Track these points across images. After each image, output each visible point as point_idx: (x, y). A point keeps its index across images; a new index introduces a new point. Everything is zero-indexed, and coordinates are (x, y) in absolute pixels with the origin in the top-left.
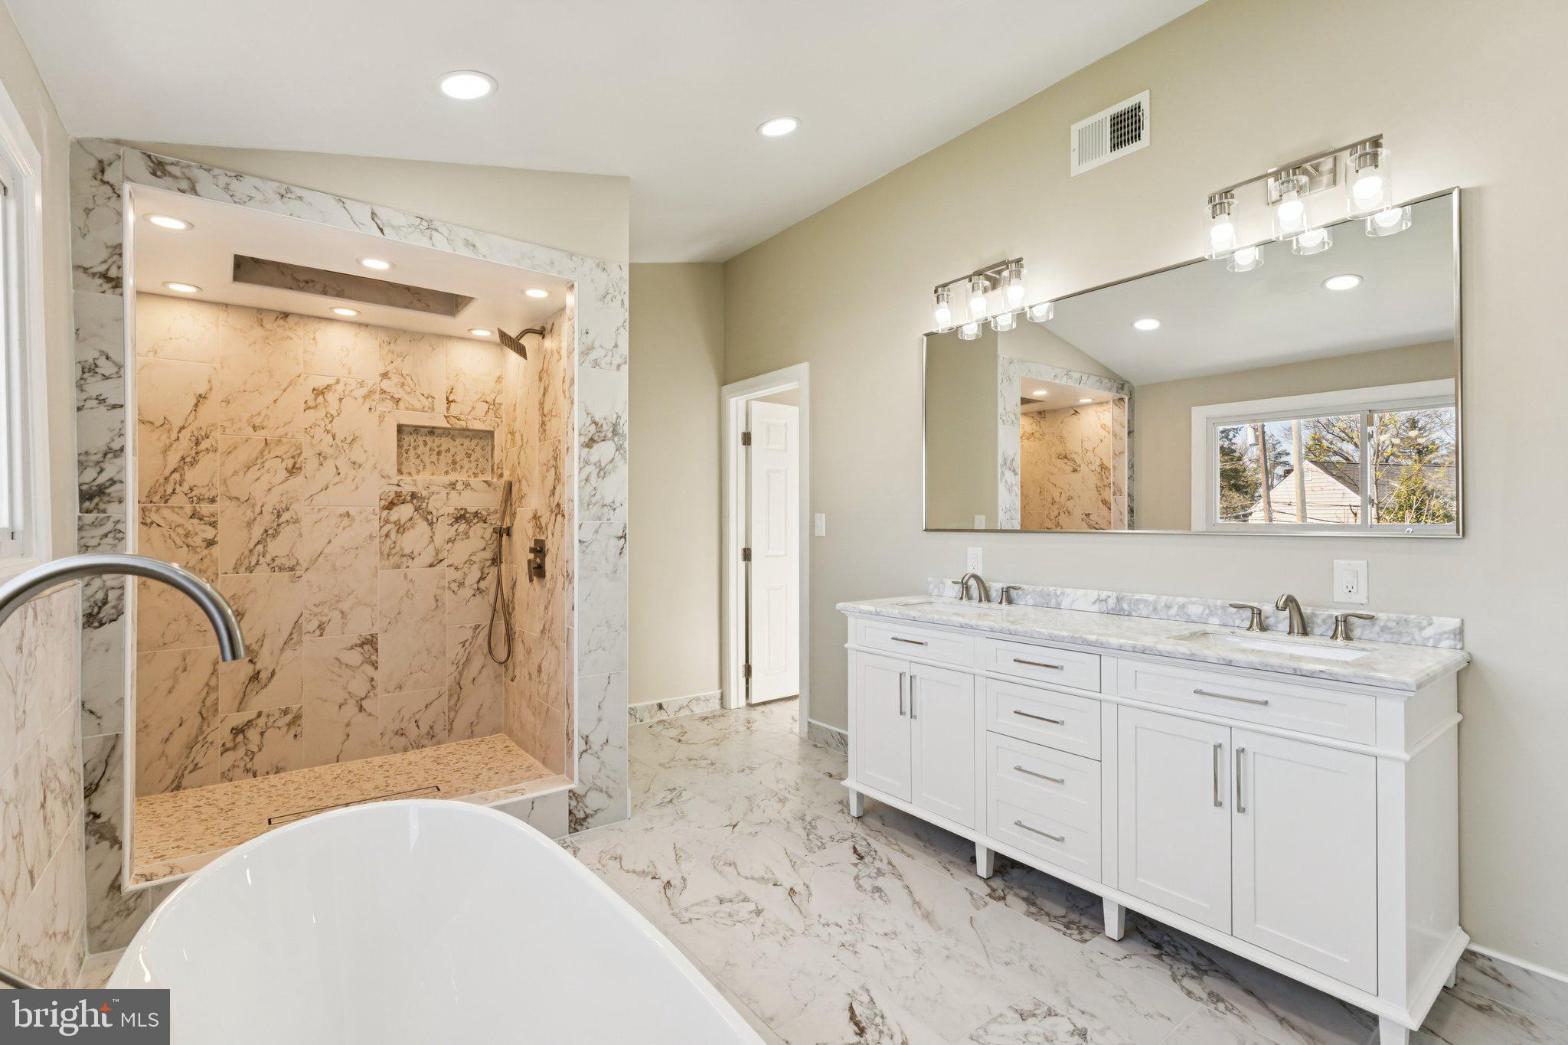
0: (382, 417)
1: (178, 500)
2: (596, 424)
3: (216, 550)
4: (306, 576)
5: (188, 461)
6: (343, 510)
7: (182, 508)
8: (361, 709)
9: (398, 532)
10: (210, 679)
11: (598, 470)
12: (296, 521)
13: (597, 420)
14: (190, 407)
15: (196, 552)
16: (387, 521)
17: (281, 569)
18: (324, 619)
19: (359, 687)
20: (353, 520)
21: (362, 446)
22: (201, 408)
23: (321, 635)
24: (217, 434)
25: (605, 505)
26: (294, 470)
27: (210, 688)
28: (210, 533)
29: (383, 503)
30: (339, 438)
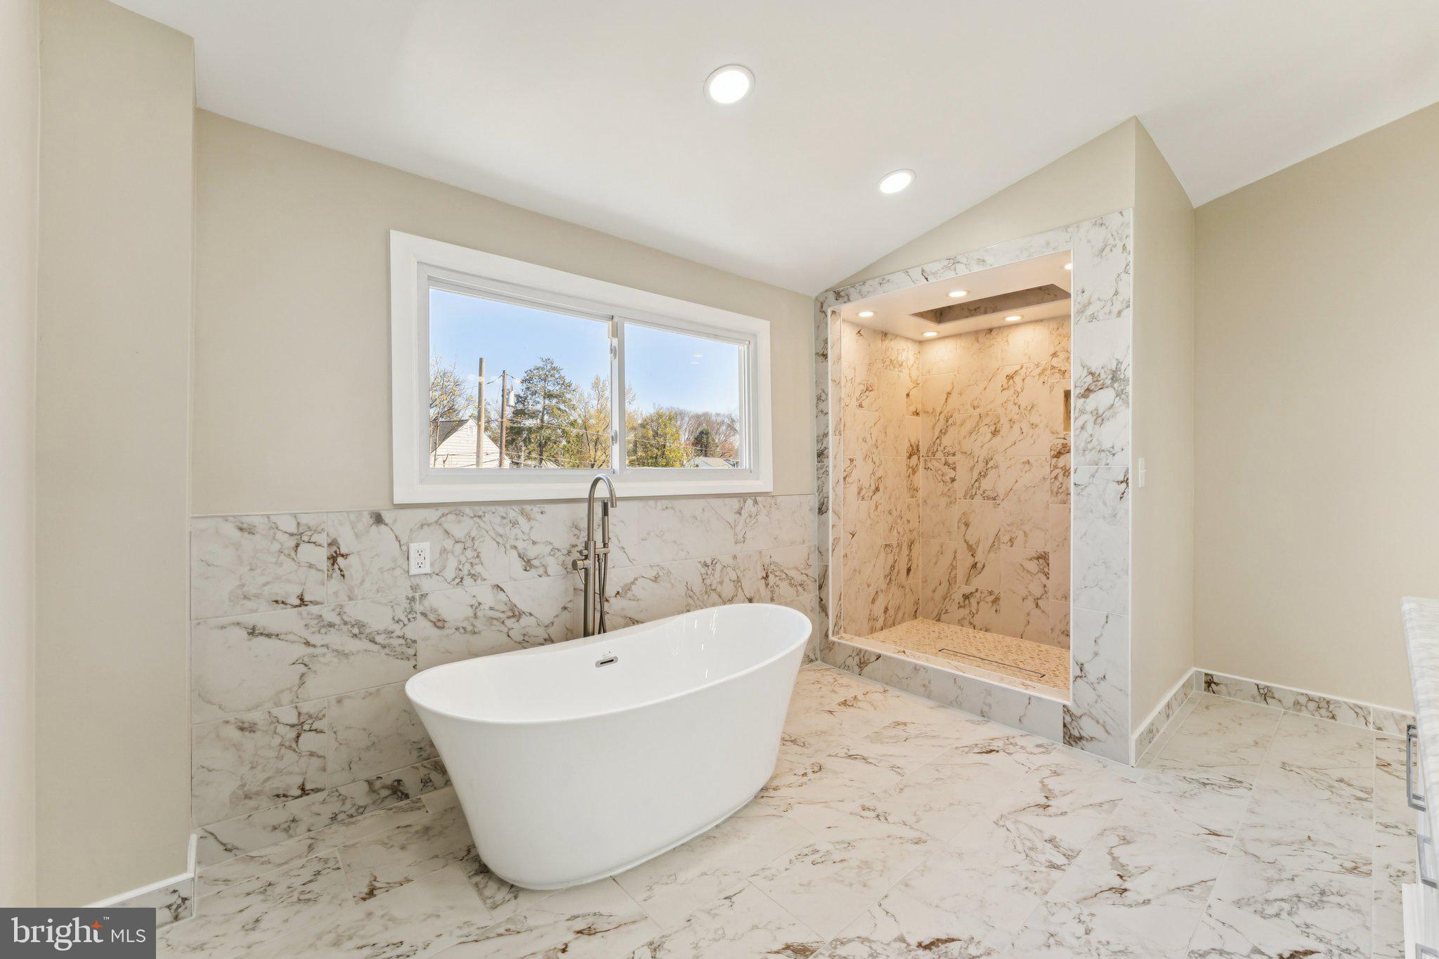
0: (1052, 388)
1: (939, 455)
2: (1092, 374)
3: (955, 484)
4: (1004, 504)
5: (943, 432)
6: (1025, 459)
7: (940, 459)
8: (1037, 605)
9: (1064, 475)
10: (952, 562)
11: (1095, 417)
12: (997, 467)
13: (1093, 370)
14: (944, 401)
15: (946, 485)
16: (1056, 467)
17: (988, 499)
18: (1014, 536)
19: (1037, 590)
20: (1032, 466)
21: (1038, 411)
22: (949, 401)
23: (1011, 546)
24: (956, 415)
25: (1103, 451)
26: (995, 433)
27: (953, 567)
28: (952, 474)
29: (1053, 453)
30: (1023, 406)
